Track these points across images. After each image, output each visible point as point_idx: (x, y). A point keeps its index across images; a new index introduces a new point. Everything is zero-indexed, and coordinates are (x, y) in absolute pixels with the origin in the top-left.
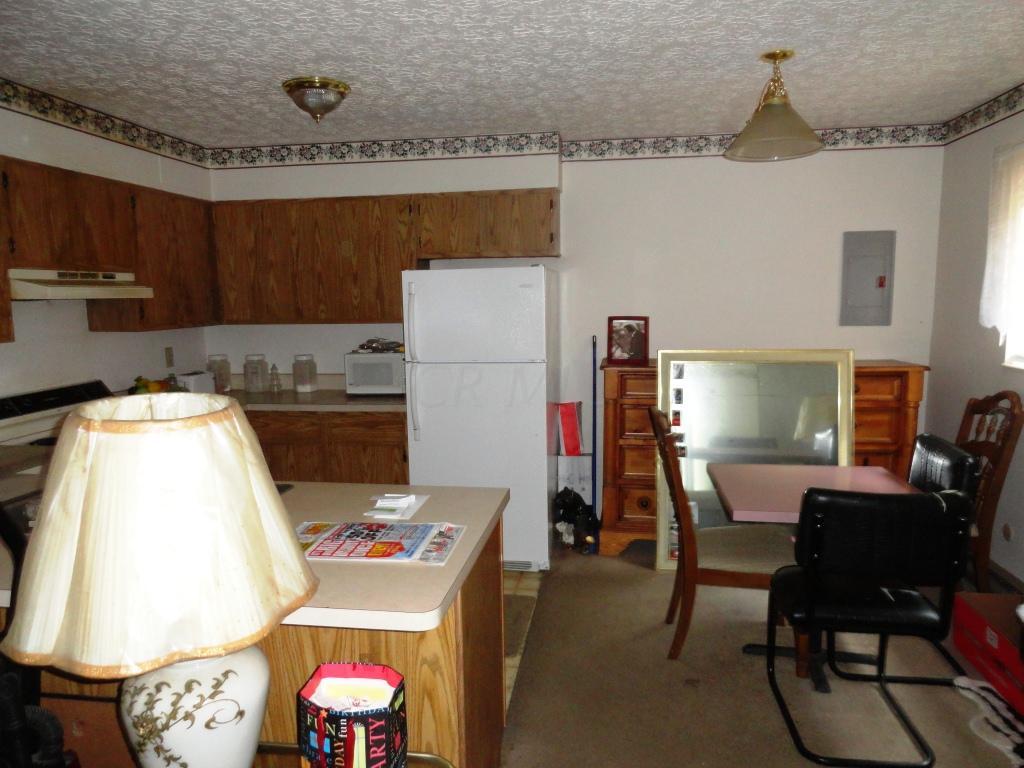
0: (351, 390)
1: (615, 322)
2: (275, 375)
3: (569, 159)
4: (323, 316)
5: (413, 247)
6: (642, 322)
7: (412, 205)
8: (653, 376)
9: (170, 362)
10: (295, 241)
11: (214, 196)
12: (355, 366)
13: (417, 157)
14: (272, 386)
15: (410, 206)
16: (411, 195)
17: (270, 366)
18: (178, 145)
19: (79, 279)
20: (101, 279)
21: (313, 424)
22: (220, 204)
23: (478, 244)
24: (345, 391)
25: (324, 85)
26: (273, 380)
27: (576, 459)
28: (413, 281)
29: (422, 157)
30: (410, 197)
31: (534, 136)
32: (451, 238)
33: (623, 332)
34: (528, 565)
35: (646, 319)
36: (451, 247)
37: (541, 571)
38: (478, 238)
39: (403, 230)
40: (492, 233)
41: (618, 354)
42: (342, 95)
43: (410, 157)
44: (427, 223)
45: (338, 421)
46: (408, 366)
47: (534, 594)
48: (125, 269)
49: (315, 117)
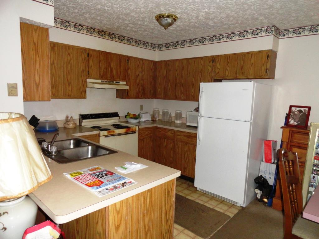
0: (188, 124)
1: (293, 108)
2: (171, 117)
3: (283, 37)
4: (182, 98)
5: (213, 75)
6: (307, 109)
7: (214, 59)
8: (308, 134)
9: (142, 109)
10: (177, 73)
11: (157, 59)
12: (190, 116)
13: (217, 42)
14: (169, 120)
15: (213, 60)
16: (214, 56)
17: (169, 113)
18: (146, 44)
19: (108, 83)
20: (115, 83)
21: (172, 134)
22: (158, 62)
23: (236, 73)
24: (186, 123)
25: (168, 16)
26: (169, 118)
27: (269, 164)
28: (204, 86)
29: (219, 41)
30: (213, 57)
31: (263, 29)
32: (226, 71)
33: (296, 113)
34: (236, 203)
35: (310, 108)
36: (226, 75)
37: (241, 207)
38: (236, 71)
39: (210, 69)
40: (242, 69)
41: (292, 122)
42: (175, 20)
43: (215, 42)
44: (218, 66)
45: (179, 134)
46: (199, 117)
47: (232, 216)
48: (123, 80)
49: (165, 28)
